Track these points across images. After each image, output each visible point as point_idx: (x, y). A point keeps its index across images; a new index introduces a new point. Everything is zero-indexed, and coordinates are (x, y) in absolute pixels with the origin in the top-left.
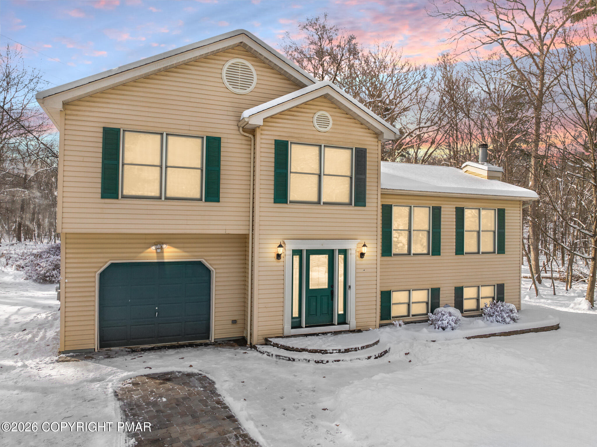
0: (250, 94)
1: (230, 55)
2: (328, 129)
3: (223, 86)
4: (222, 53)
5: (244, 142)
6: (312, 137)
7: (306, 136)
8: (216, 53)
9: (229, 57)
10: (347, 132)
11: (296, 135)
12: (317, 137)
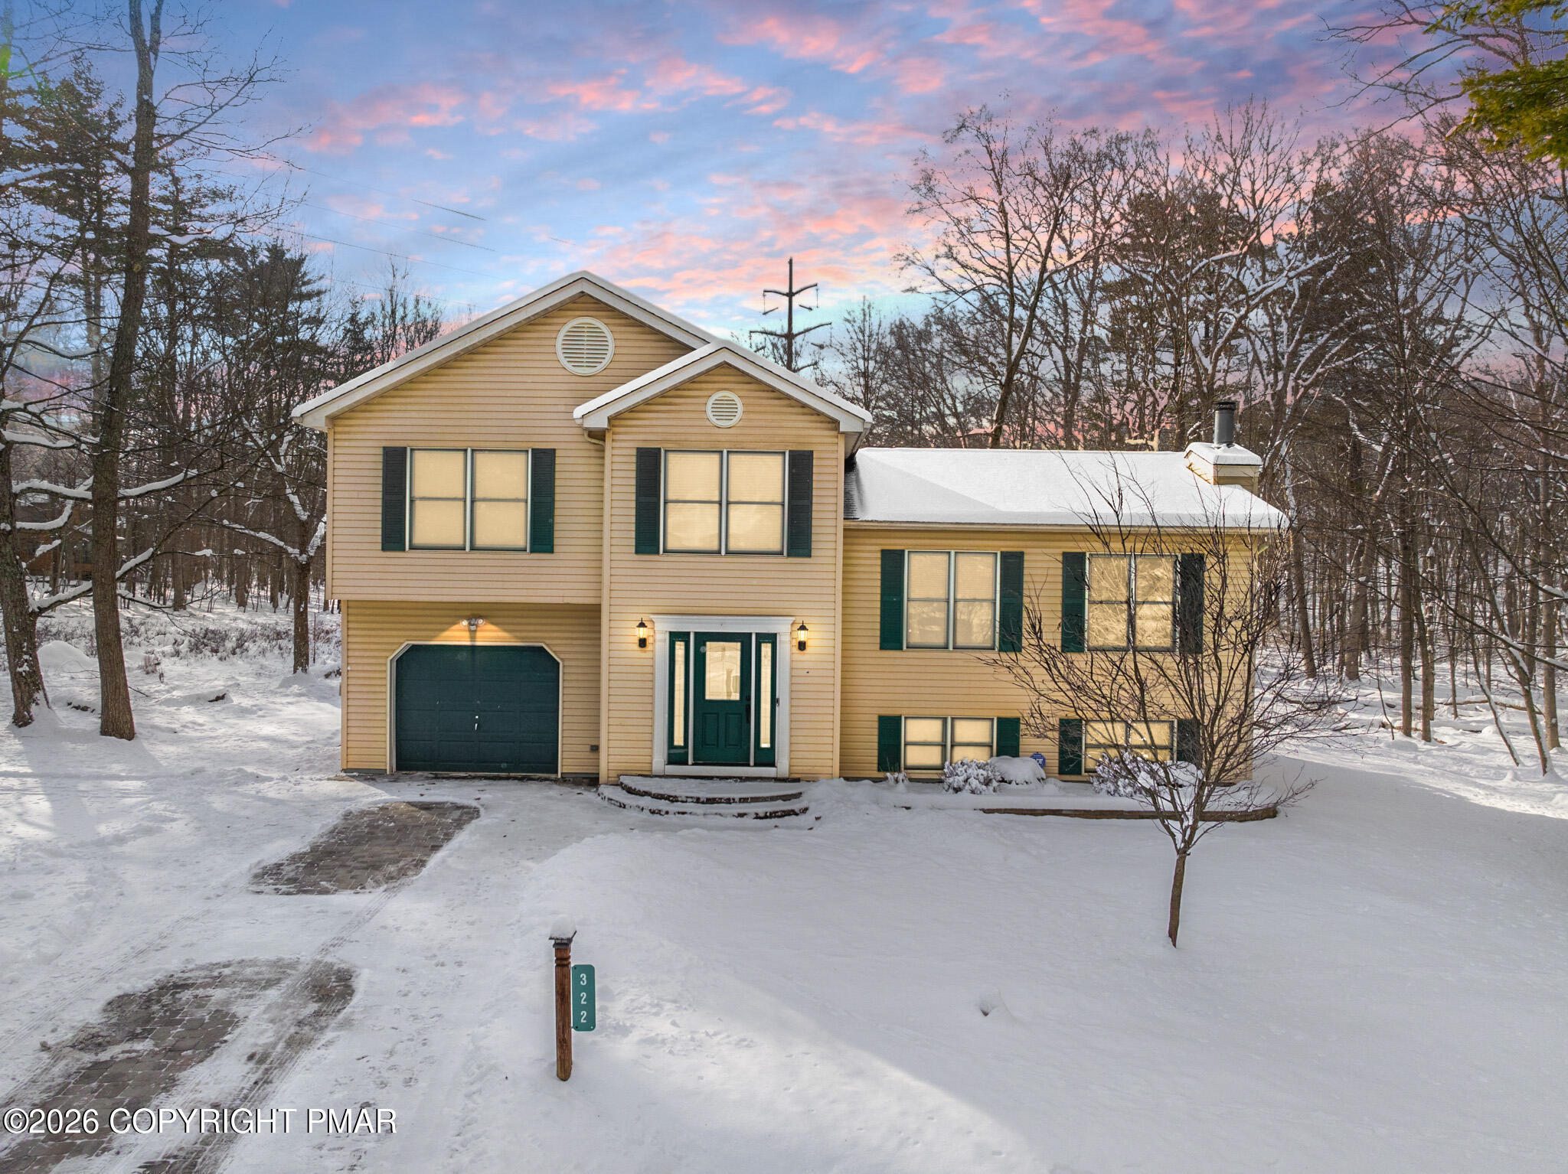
0: (604, 373)
1: (569, 313)
2: (735, 420)
3: (556, 364)
4: (556, 313)
5: (593, 454)
6: (703, 438)
7: (693, 438)
8: (546, 314)
9: (566, 317)
10: (773, 424)
11: (674, 438)
12: (714, 438)
